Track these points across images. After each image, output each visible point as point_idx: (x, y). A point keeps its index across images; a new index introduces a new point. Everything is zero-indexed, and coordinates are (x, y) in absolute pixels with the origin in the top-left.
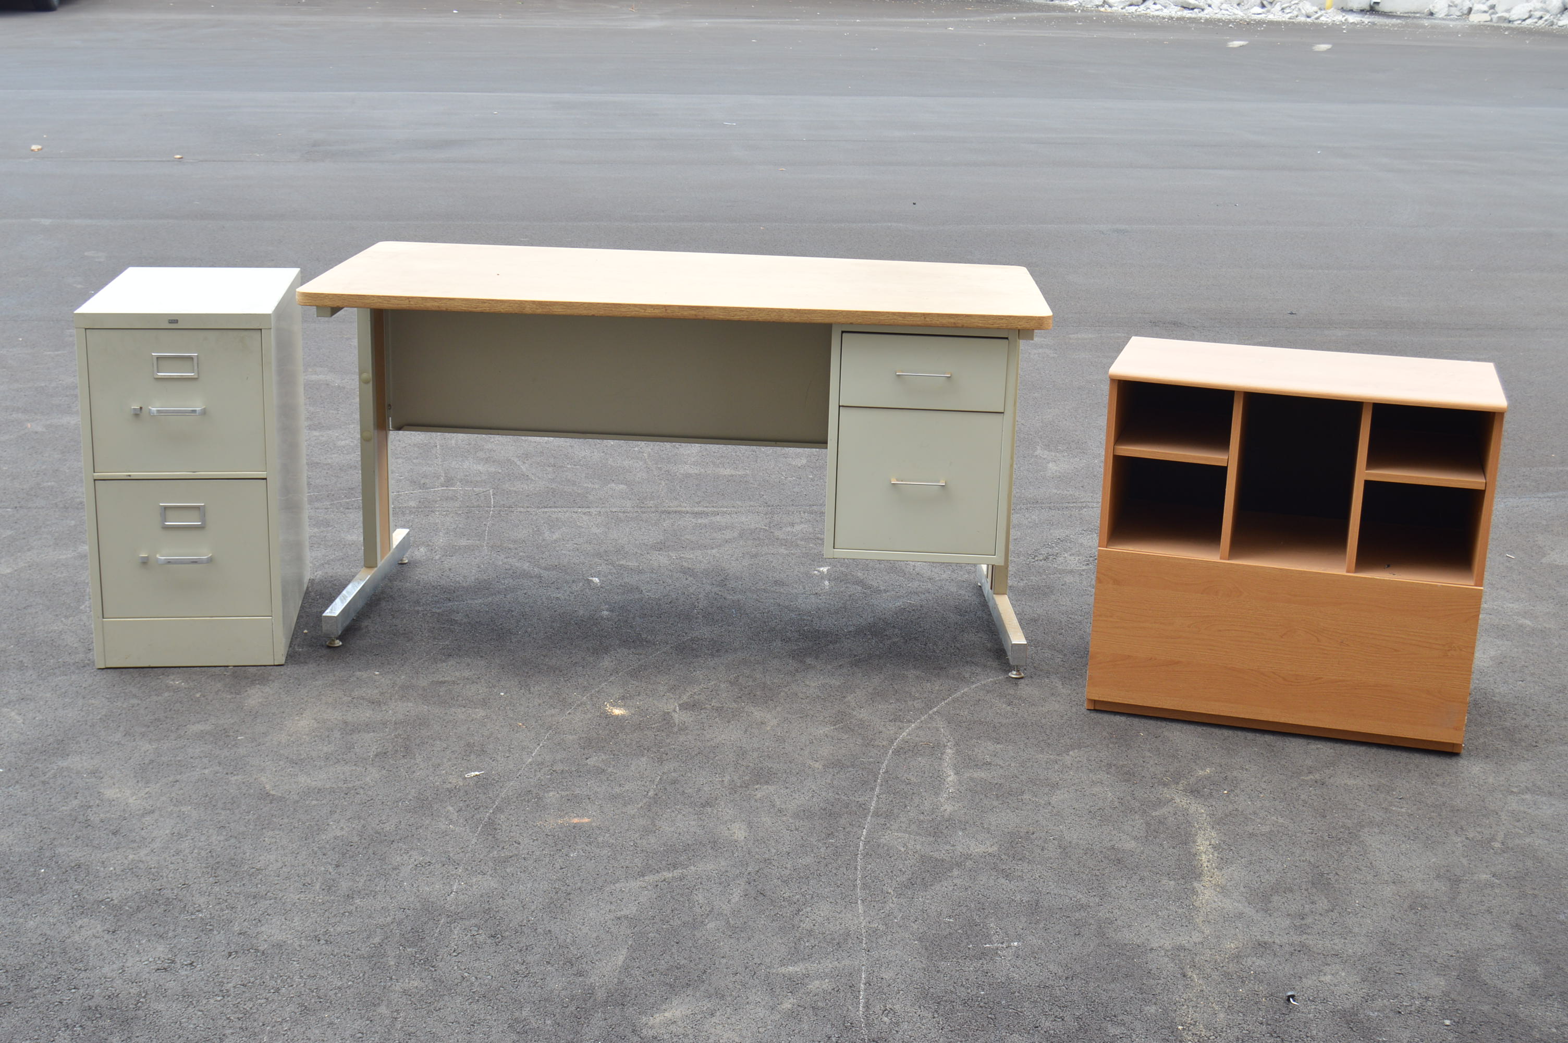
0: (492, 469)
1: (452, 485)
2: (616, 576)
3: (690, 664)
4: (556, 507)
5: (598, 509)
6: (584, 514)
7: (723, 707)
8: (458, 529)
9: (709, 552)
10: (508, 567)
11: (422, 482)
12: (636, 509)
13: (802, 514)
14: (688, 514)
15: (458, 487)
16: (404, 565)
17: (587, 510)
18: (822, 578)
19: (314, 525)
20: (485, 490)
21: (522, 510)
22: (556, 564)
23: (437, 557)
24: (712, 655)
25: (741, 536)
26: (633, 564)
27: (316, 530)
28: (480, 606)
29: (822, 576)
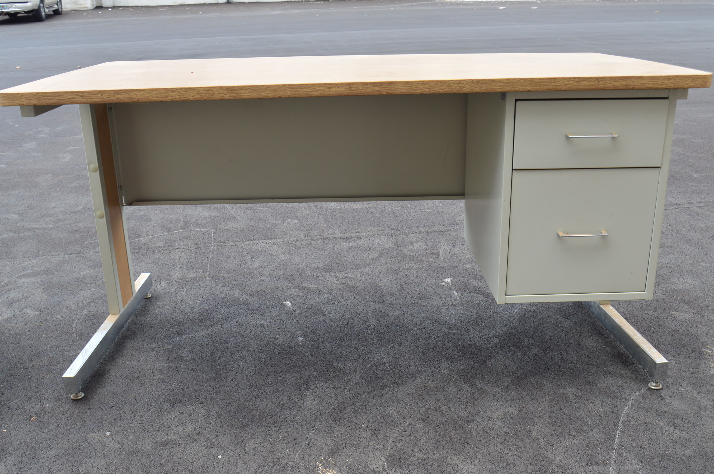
0: (213, 214)
1: (188, 227)
2: (303, 298)
3: (381, 397)
4: (255, 240)
5: (282, 240)
6: (274, 244)
7: (427, 459)
8: (189, 263)
9: (363, 270)
10: (223, 295)
11: (169, 226)
12: (307, 238)
13: (415, 234)
14: (341, 240)
15: (191, 229)
16: (148, 300)
17: (275, 241)
18: (450, 289)
19: (92, 267)
20: (208, 230)
21: (232, 244)
22: (258, 290)
23: (173, 290)
24: (397, 384)
25: (381, 255)
26: (313, 286)
27: (92, 271)
28: (202, 339)
29: (450, 288)
